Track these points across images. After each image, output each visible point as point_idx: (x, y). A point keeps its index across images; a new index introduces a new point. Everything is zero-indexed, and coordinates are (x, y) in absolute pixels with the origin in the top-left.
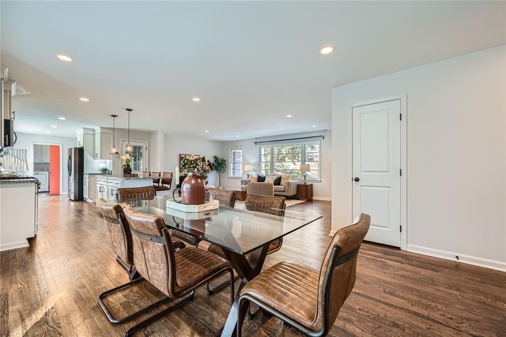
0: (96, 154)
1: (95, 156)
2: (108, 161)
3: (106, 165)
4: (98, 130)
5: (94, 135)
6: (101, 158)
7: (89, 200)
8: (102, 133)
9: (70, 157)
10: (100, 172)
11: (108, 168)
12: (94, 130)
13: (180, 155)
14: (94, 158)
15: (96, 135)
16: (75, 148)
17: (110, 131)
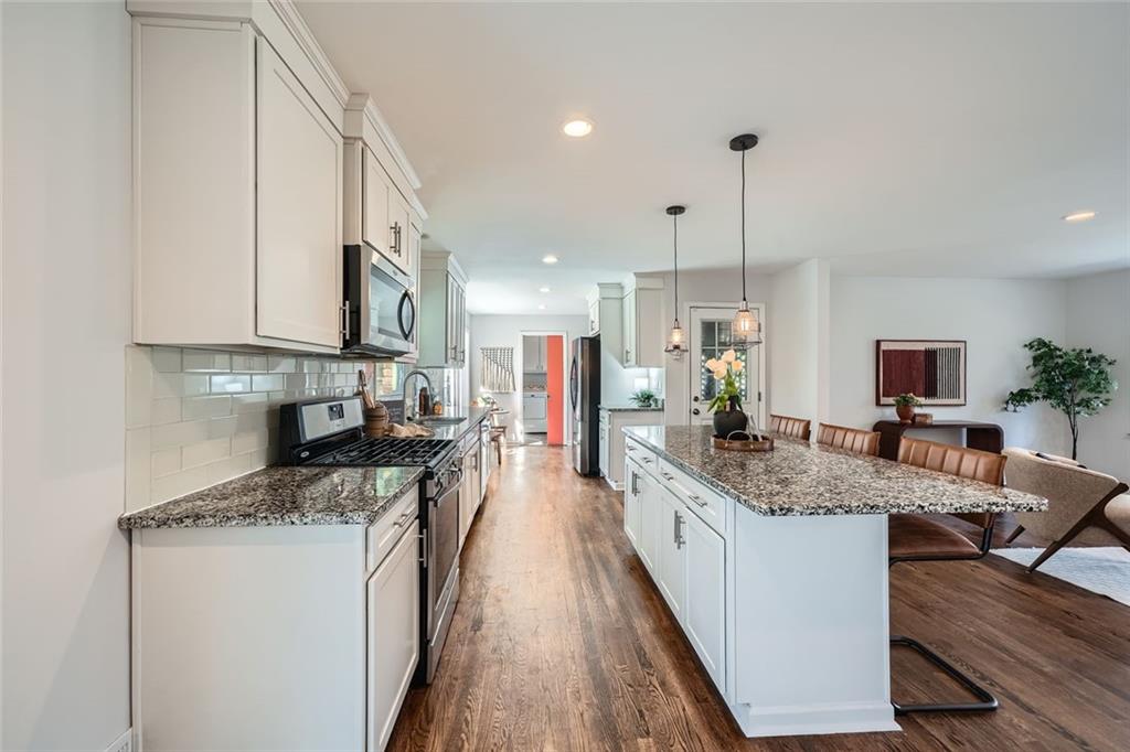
0: (627, 352)
1: (624, 360)
2: (654, 372)
3: (649, 384)
4: (630, 282)
5: (622, 299)
6: (638, 364)
7: (613, 485)
8: (639, 290)
9: (574, 361)
10: (635, 405)
11: (653, 391)
12: (621, 287)
13: (878, 343)
14: (622, 363)
15: (626, 300)
16: (583, 338)
17: (657, 283)
